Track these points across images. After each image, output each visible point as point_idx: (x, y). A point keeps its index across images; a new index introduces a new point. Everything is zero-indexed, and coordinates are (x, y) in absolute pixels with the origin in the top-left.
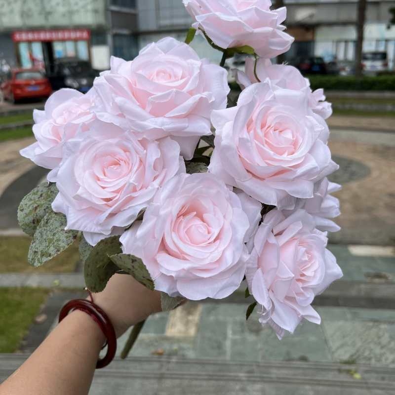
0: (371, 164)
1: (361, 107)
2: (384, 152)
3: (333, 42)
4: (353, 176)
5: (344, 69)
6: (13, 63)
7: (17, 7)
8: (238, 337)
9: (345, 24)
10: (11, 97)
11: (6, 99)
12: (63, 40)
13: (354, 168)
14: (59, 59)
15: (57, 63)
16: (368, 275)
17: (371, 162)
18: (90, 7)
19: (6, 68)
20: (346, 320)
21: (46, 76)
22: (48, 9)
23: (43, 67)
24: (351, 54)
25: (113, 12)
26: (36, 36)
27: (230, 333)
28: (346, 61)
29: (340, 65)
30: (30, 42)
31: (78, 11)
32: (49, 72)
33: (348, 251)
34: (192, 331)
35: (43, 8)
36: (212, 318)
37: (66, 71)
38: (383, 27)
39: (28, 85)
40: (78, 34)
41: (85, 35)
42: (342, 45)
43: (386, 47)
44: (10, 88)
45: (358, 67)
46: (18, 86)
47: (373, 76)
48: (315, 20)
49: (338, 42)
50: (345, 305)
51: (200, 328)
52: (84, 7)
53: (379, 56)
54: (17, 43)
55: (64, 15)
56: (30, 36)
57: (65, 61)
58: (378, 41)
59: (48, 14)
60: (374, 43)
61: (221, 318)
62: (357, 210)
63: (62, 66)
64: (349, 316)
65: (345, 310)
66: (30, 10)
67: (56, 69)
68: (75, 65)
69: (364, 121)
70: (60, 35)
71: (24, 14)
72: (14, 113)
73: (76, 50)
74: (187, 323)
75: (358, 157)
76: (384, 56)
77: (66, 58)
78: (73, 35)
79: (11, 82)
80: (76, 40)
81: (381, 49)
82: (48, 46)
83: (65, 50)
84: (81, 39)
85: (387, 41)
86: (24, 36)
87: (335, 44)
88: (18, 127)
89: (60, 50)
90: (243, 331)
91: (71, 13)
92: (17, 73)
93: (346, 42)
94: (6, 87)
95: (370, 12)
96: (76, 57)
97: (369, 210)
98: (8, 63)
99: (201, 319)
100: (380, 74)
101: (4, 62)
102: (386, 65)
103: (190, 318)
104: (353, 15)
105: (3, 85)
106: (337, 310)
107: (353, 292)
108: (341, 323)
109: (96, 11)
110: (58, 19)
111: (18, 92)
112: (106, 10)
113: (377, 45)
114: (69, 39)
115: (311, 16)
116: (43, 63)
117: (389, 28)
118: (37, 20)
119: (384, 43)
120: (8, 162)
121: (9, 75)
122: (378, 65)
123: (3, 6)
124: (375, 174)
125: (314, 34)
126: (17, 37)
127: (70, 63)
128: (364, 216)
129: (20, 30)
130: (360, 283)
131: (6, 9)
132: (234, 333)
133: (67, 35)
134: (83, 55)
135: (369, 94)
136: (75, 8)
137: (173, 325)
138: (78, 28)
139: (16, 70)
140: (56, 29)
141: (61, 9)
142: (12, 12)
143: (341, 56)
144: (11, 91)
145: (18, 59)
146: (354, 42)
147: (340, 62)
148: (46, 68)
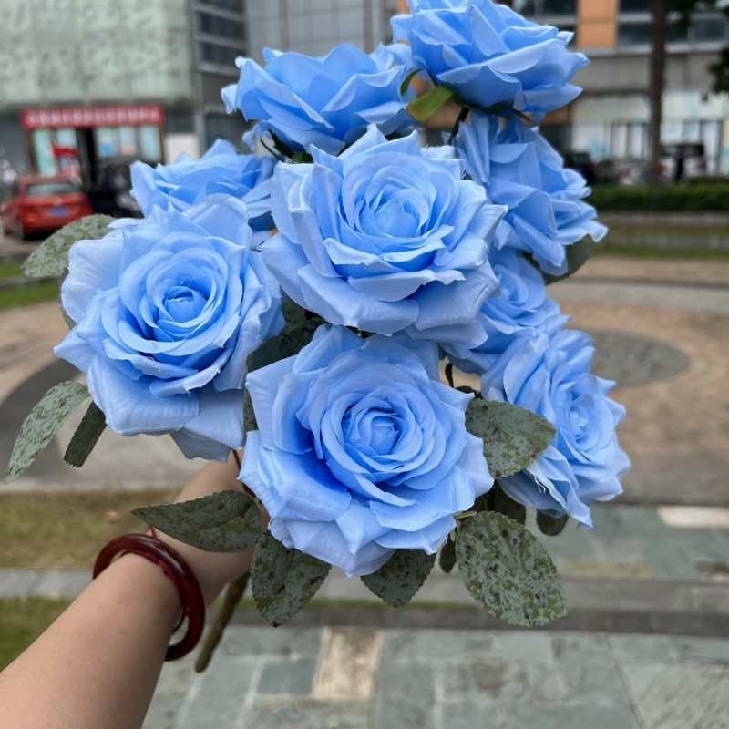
0: (688, 348)
1: (663, 241)
2: (710, 325)
3: (605, 125)
4: (656, 372)
5: (627, 173)
6: (22, 166)
7: (32, 66)
8: (456, 700)
9: (626, 92)
10: (18, 229)
11: (8, 233)
12: (115, 126)
13: (656, 356)
14: (107, 159)
15: (103, 166)
16: (702, 567)
18: (164, 66)
19: (9, 176)
20: (669, 662)
21: (82, 189)
22: (88, 69)
23: (77, 172)
24: (640, 145)
25: (205, 74)
26: (65, 118)
27: (439, 691)
28: (631, 159)
29: (620, 167)
30: (53, 129)
31: (142, 74)
32: (88, 182)
33: (658, 519)
34: (365, 688)
35: (79, 69)
36: (403, 661)
37: (121, 181)
38: (694, 99)
39: (49, 206)
40: (142, 115)
41: (155, 115)
42: (622, 132)
43: (701, 133)
44: (16, 211)
45: (654, 170)
46: (31, 208)
49: (615, 125)
50: (663, 631)
51: (382, 680)
52: (154, 66)
53: (689, 151)
54: (30, 132)
55: (116, 81)
56: (56, 118)
57: (117, 163)
58: (687, 123)
59: (87, 79)
60: (679, 128)
61: (421, 659)
62: (670, 437)
63: (111, 171)
64: (673, 654)
65: (664, 639)
66: (54, 72)
67: (101, 177)
69: (670, 269)
70: (109, 116)
71: (45, 80)
73: (138, 143)
74: (354, 671)
75: (664, 336)
76: (699, 150)
77: (120, 156)
78: (133, 116)
79: (18, 201)
80: (137, 125)
81: (693, 137)
82: (87, 135)
83: (118, 143)
84: (148, 123)
85: (703, 123)
86: (43, 119)
87: (609, 130)
89: (107, 142)
90: (465, 688)
91: (129, 77)
92: (28, 186)
93: (629, 125)
94: (8, 211)
95: (673, 73)
96: (138, 155)
97: (694, 436)
98: (13, 167)
99: (382, 662)
100: (693, 182)
101: (6, 164)
102: (703, 166)
103: (361, 660)
104: (642, 76)
105: (4, 207)
106: (649, 642)
107: (677, 604)
108: (659, 668)
109: (174, 74)
110: (105, 87)
111: (31, 219)
112: (194, 70)
113: (685, 132)
114: (126, 124)
116: (78, 166)
117: (705, 99)
118: (68, 91)
119: (697, 127)
120: (12, 349)
121: (15, 189)
123: (5, 65)
124: (698, 366)
125: (569, 111)
126: (32, 119)
127: (126, 167)
128: (684, 449)
129: (36, 108)
130: (688, 584)
131: (11, 70)
132: (449, 690)
133: (121, 115)
134: (151, 150)
135: (675, 219)
136: (137, 68)
137: (327, 676)
138: (141, 103)
139: (27, 178)
140: (102, 105)
141: (112, 70)
142: (22, 74)
143: (620, 150)
144: (18, 218)
145: (32, 160)
146: (644, 125)
147: (619, 161)
148: (83, 175)
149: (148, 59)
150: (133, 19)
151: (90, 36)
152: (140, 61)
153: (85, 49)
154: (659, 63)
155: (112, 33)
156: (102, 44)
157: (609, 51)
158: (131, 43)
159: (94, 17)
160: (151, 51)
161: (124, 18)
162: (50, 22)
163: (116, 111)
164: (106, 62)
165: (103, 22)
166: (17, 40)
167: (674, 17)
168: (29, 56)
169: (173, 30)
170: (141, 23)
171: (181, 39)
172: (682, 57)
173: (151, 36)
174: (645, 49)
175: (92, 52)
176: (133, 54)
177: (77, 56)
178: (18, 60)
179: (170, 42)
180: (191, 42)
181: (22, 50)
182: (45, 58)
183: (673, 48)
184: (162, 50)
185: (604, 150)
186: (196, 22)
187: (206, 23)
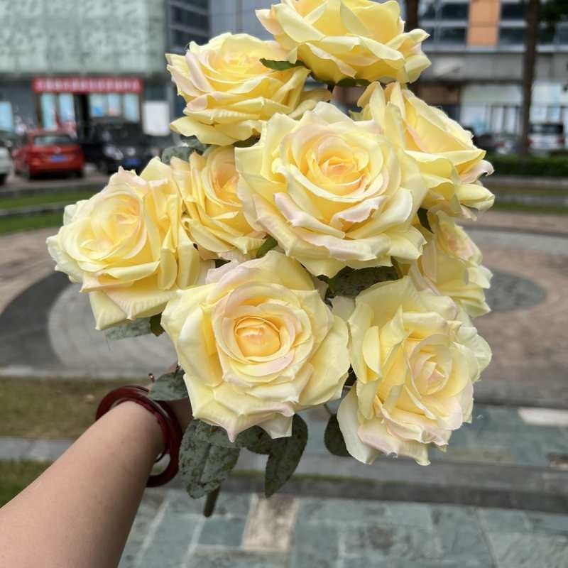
0: (544, 283)
1: (528, 199)
2: (565, 266)
3: (487, 106)
4: (520, 301)
5: (502, 145)
6: (31, 120)
7: (41, 44)
8: (354, 555)
9: (504, 82)
10: (26, 170)
11: (17, 173)
12: (104, 93)
13: (521, 289)
14: (98, 118)
15: (94, 124)
16: (551, 457)
17: (546, 281)
18: (144, 48)
19: (21, 129)
20: (524, 532)
21: (77, 141)
22: (85, 46)
23: (73, 128)
24: (513, 124)
26: (66, 85)
27: (342, 548)
28: (506, 135)
29: (498, 140)
30: (57, 93)
31: (127, 53)
32: (82, 136)
33: (518, 418)
34: (284, 543)
35: (78, 47)
36: (314, 522)
37: (107, 136)
38: (558, 88)
39: (51, 153)
40: (126, 85)
41: (136, 85)
42: (500, 112)
43: (561, 116)
44: (24, 157)
45: (523, 144)
46: (36, 155)
47: (544, 157)
48: (461, 75)
49: (494, 107)
50: (521, 507)
51: (297, 537)
52: (137, 47)
53: (552, 129)
54: (38, 95)
55: (107, 58)
56: (58, 85)
57: (105, 121)
58: (550, 107)
59: (84, 55)
60: (544, 111)
61: (329, 522)
62: (530, 353)
63: (100, 128)
64: (528, 525)
65: (521, 514)
66: (59, 49)
67: (92, 132)
68: (119, 127)
69: (533, 221)
70: (100, 85)
71: (50, 54)
72: (29, 193)
73: (122, 107)
74: (276, 529)
75: (527, 274)
76: (559, 129)
77: (107, 117)
78: (119, 85)
79: (27, 148)
80: (122, 93)
81: (555, 119)
82: (82, 101)
83: (106, 106)
84: (129, 91)
85: (563, 107)
86: (49, 85)
87: (490, 109)
88: (33, 213)
89: (98, 105)
90: (362, 546)
91: (117, 55)
92: (35, 137)
93: (505, 107)
94: (19, 156)
95: (541, 68)
96: (121, 116)
97: (548, 353)
98: (24, 122)
99: (298, 522)
100: (554, 153)
101: (19, 120)
102: (562, 141)
103: (281, 521)
104: (517, 70)
105: (15, 153)
106: (509, 515)
107: (531, 486)
108: (516, 536)
109: (152, 54)
110: (98, 63)
111: (36, 163)
113: (549, 114)
114: (113, 91)
115: (456, 70)
116: (75, 123)
117: (566, 89)
118: (69, 64)
119: (558, 110)
120: (15, 264)
121: (25, 139)
122: (551, 142)
123: (21, 41)
124: (553, 298)
125: (459, 95)
126: (40, 85)
127: (111, 125)
128: (541, 363)
129: (43, 76)
130: (541, 470)
131: (25, 46)
132: (350, 548)
133: (109, 85)
134: (131, 113)
135: (539, 182)
136: (124, 48)
137: (254, 532)
138: (126, 76)
139: (32, 131)
140: (94, 76)
141: (104, 49)
142: (33, 50)
143: (498, 127)
144: (26, 162)
145: (39, 117)
146: (517, 107)
147: (497, 135)
148: (78, 130)
149: (132, 41)
150: (121, 10)
151: (89, 22)
152: (126, 43)
153: (83, 32)
154: (530, 60)
155: (105, 20)
156: (97, 29)
157: (492, 49)
158: (119, 29)
159: (91, 8)
160: (135, 36)
161: (114, 8)
162: (57, 10)
163: (106, 81)
164: (100, 43)
165: (98, 11)
166: (31, 22)
167: (544, 25)
168: (39, 36)
169: (153, 20)
170: (128, 14)
171: (159, 27)
172: (549, 55)
173: (135, 23)
174: (520, 48)
175: (88, 35)
176: (120, 37)
177: (77, 38)
178: (31, 39)
179: (150, 29)
180: (166, 30)
181: (34, 31)
182: (52, 38)
183: (542, 48)
184: (143, 35)
185: (485, 126)
186: (171, 14)
187: (178, 15)
